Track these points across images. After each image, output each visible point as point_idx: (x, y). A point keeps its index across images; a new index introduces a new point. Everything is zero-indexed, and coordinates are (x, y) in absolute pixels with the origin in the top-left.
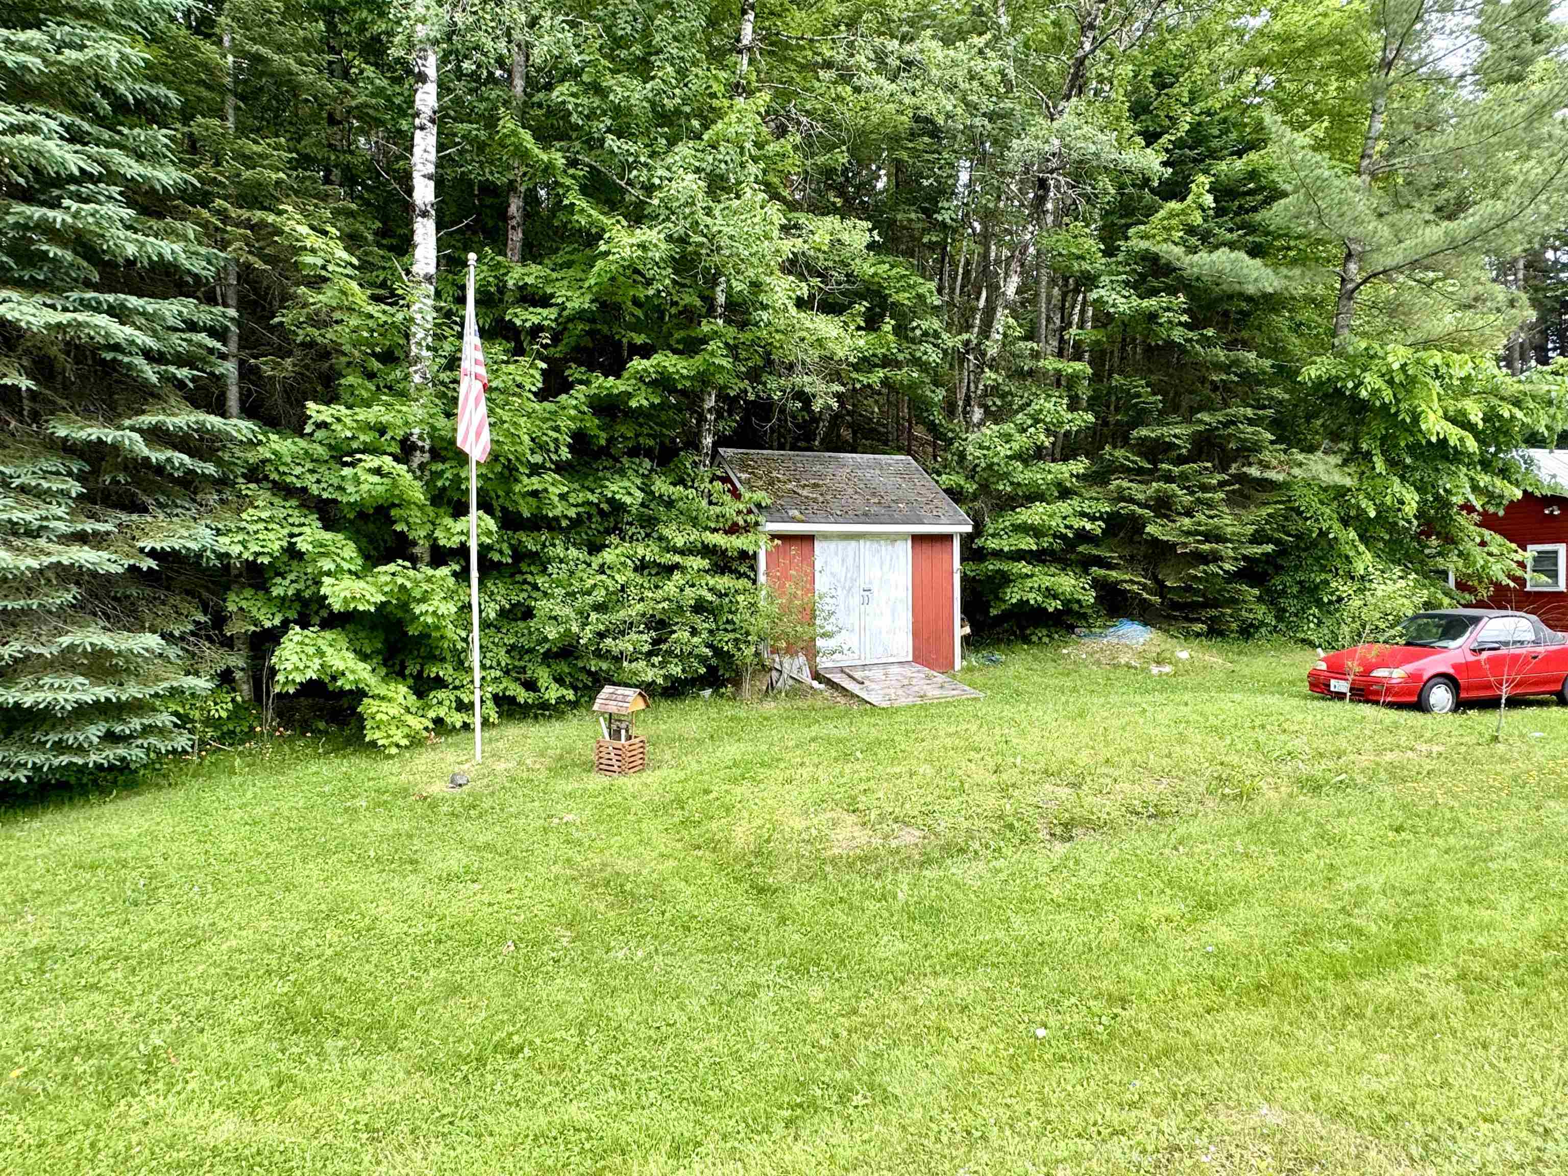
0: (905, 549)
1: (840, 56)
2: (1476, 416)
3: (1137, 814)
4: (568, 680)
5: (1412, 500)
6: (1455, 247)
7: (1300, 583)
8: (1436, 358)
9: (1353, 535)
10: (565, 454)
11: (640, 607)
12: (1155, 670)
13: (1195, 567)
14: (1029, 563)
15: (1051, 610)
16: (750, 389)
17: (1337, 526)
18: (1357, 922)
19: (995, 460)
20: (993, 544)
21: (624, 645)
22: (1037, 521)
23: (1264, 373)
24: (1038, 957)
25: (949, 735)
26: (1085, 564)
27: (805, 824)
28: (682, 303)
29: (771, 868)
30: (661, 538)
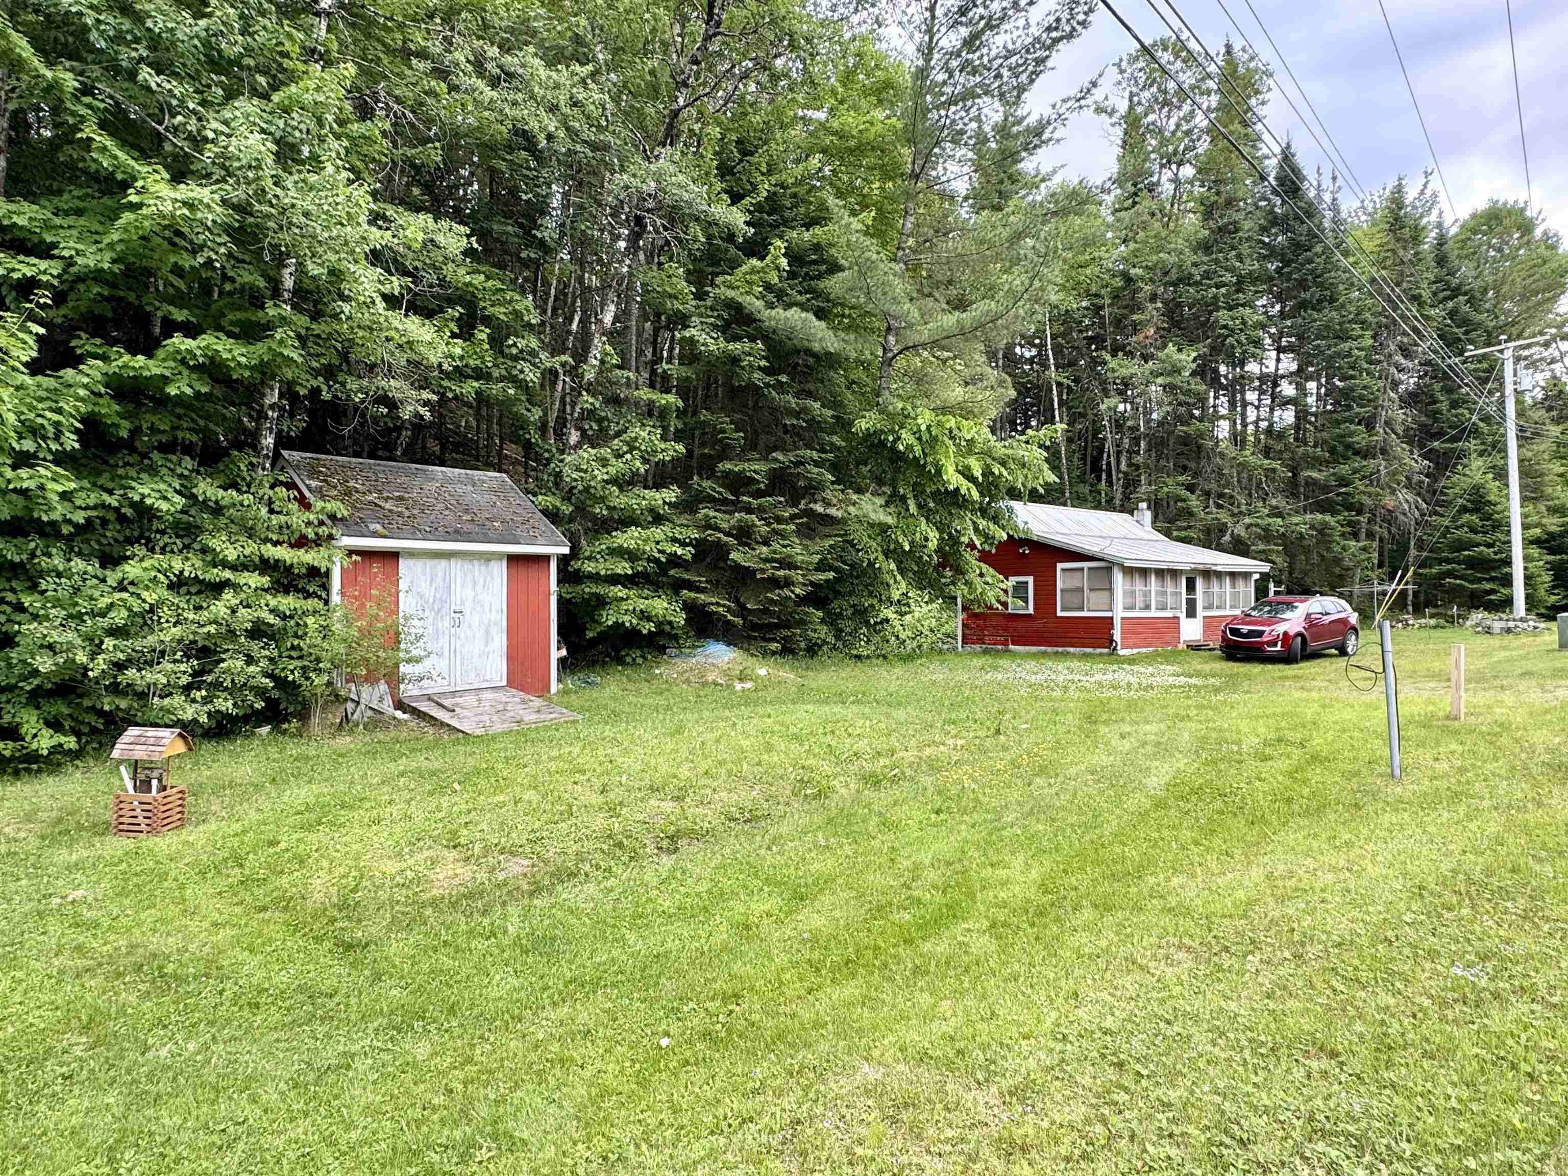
0: (499, 572)
1: (436, 47)
2: (978, 473)
3: (736, 820)
4: (66, 724)
5: (934, 536)
6: (963, 333)
7: (854, 606)
8: (952, 423)
9: (893, 566)
10: (71, 442)
11: (176, 631)
12: (738, 686)
13: (771, 591)
14: (625, 587)
15: (645, 632)
16: (324, 388)
17: (881, 557)
18: (916, 893)
19: (593, 483)
20: (589, 567)
21: (156, 676)
22: (632, 544)
23: (826, 422)
24: (655, 970)
25: (551, 759)
26: (678, 586)
27: (398, 866)
28: (239, 279)
29: (359, 921)
30: (204, 550)
